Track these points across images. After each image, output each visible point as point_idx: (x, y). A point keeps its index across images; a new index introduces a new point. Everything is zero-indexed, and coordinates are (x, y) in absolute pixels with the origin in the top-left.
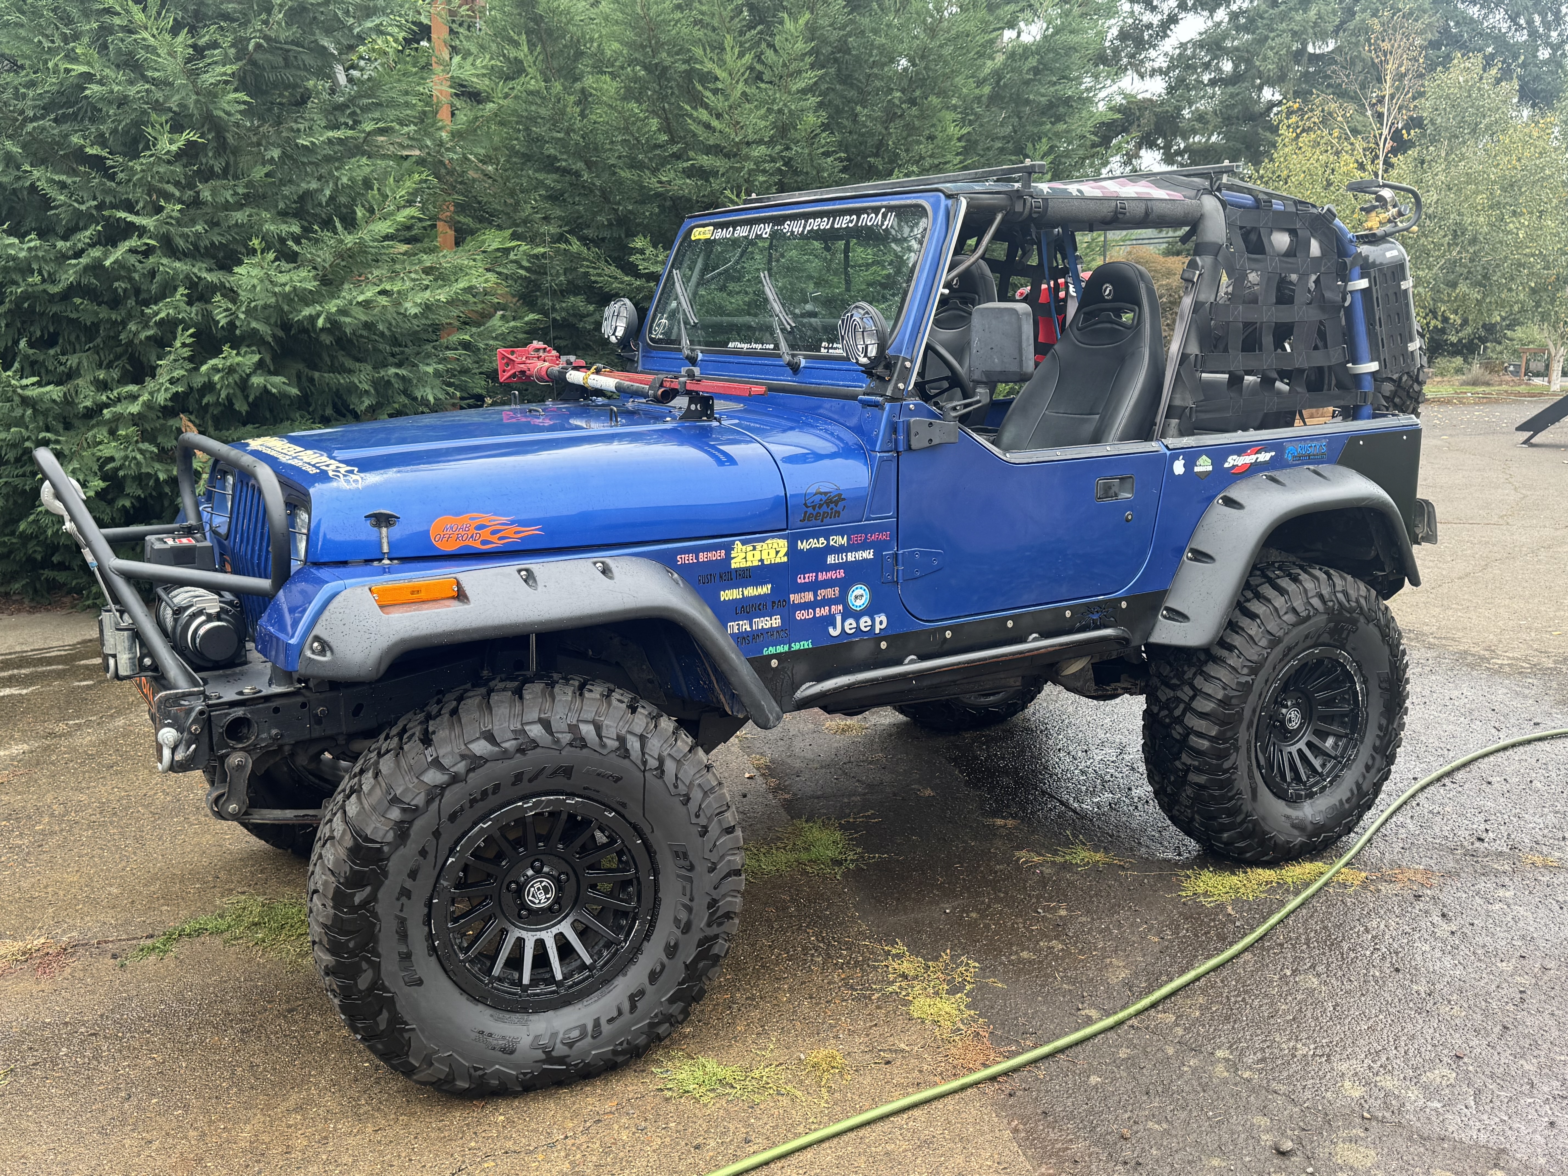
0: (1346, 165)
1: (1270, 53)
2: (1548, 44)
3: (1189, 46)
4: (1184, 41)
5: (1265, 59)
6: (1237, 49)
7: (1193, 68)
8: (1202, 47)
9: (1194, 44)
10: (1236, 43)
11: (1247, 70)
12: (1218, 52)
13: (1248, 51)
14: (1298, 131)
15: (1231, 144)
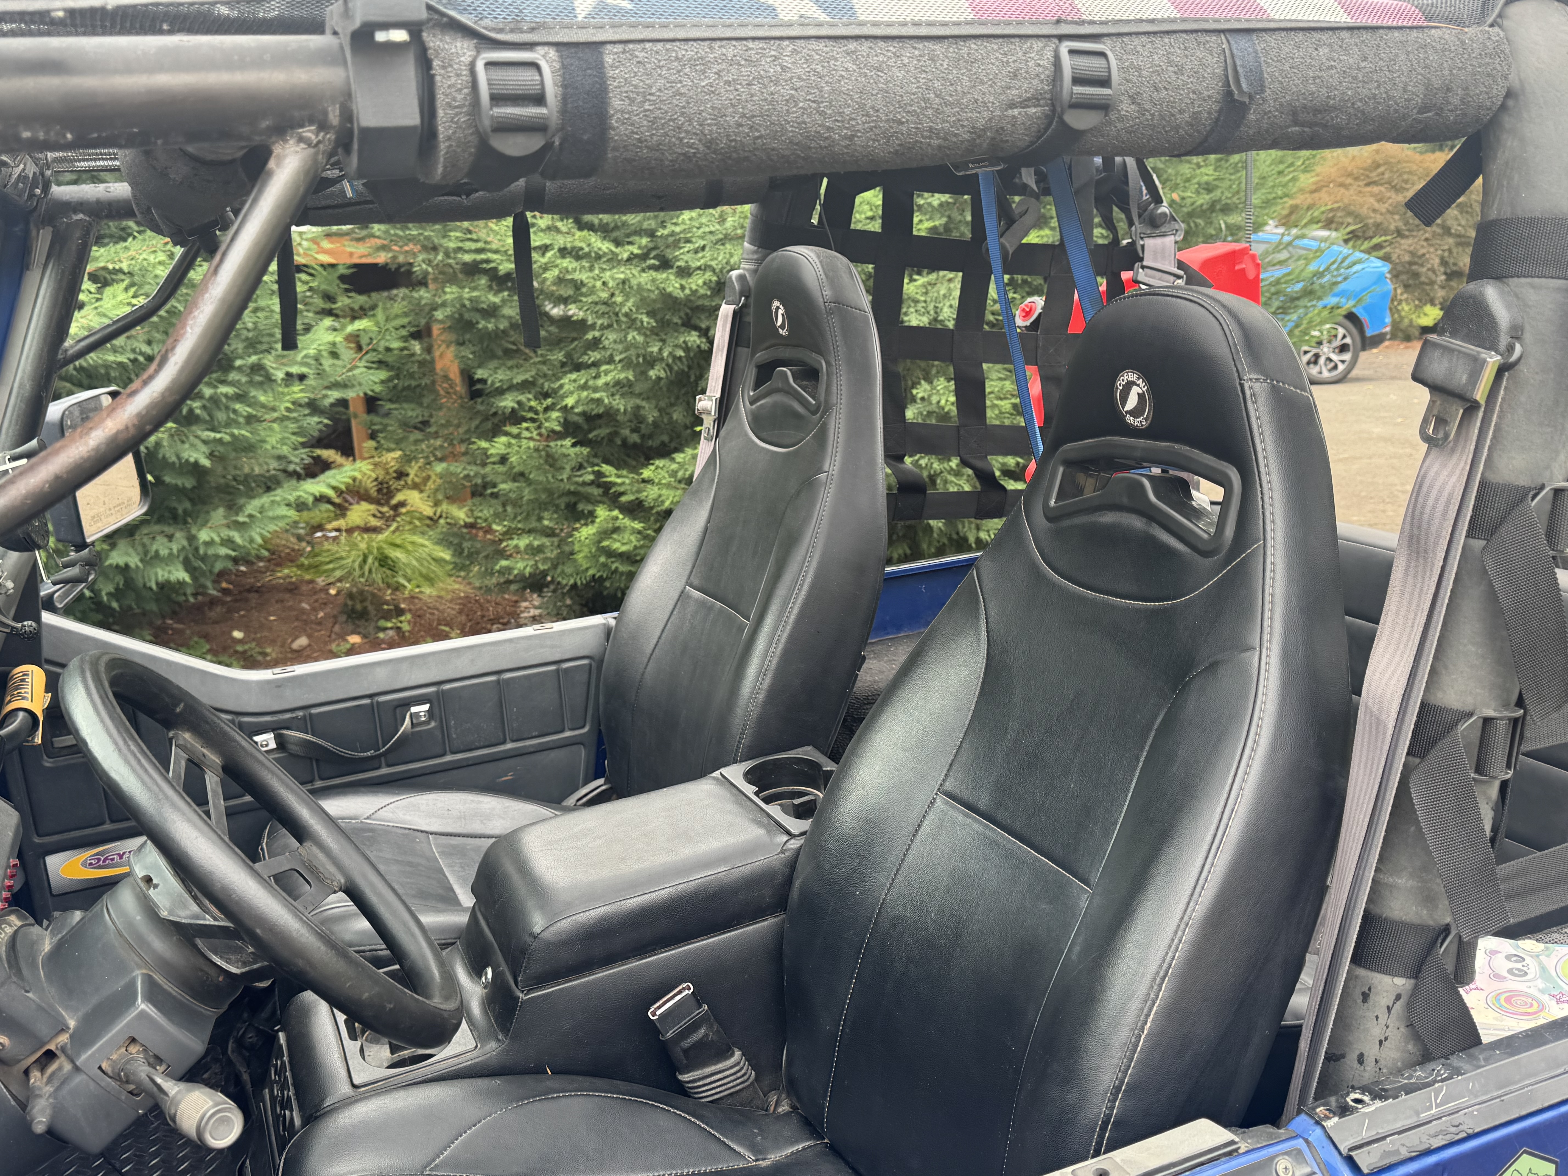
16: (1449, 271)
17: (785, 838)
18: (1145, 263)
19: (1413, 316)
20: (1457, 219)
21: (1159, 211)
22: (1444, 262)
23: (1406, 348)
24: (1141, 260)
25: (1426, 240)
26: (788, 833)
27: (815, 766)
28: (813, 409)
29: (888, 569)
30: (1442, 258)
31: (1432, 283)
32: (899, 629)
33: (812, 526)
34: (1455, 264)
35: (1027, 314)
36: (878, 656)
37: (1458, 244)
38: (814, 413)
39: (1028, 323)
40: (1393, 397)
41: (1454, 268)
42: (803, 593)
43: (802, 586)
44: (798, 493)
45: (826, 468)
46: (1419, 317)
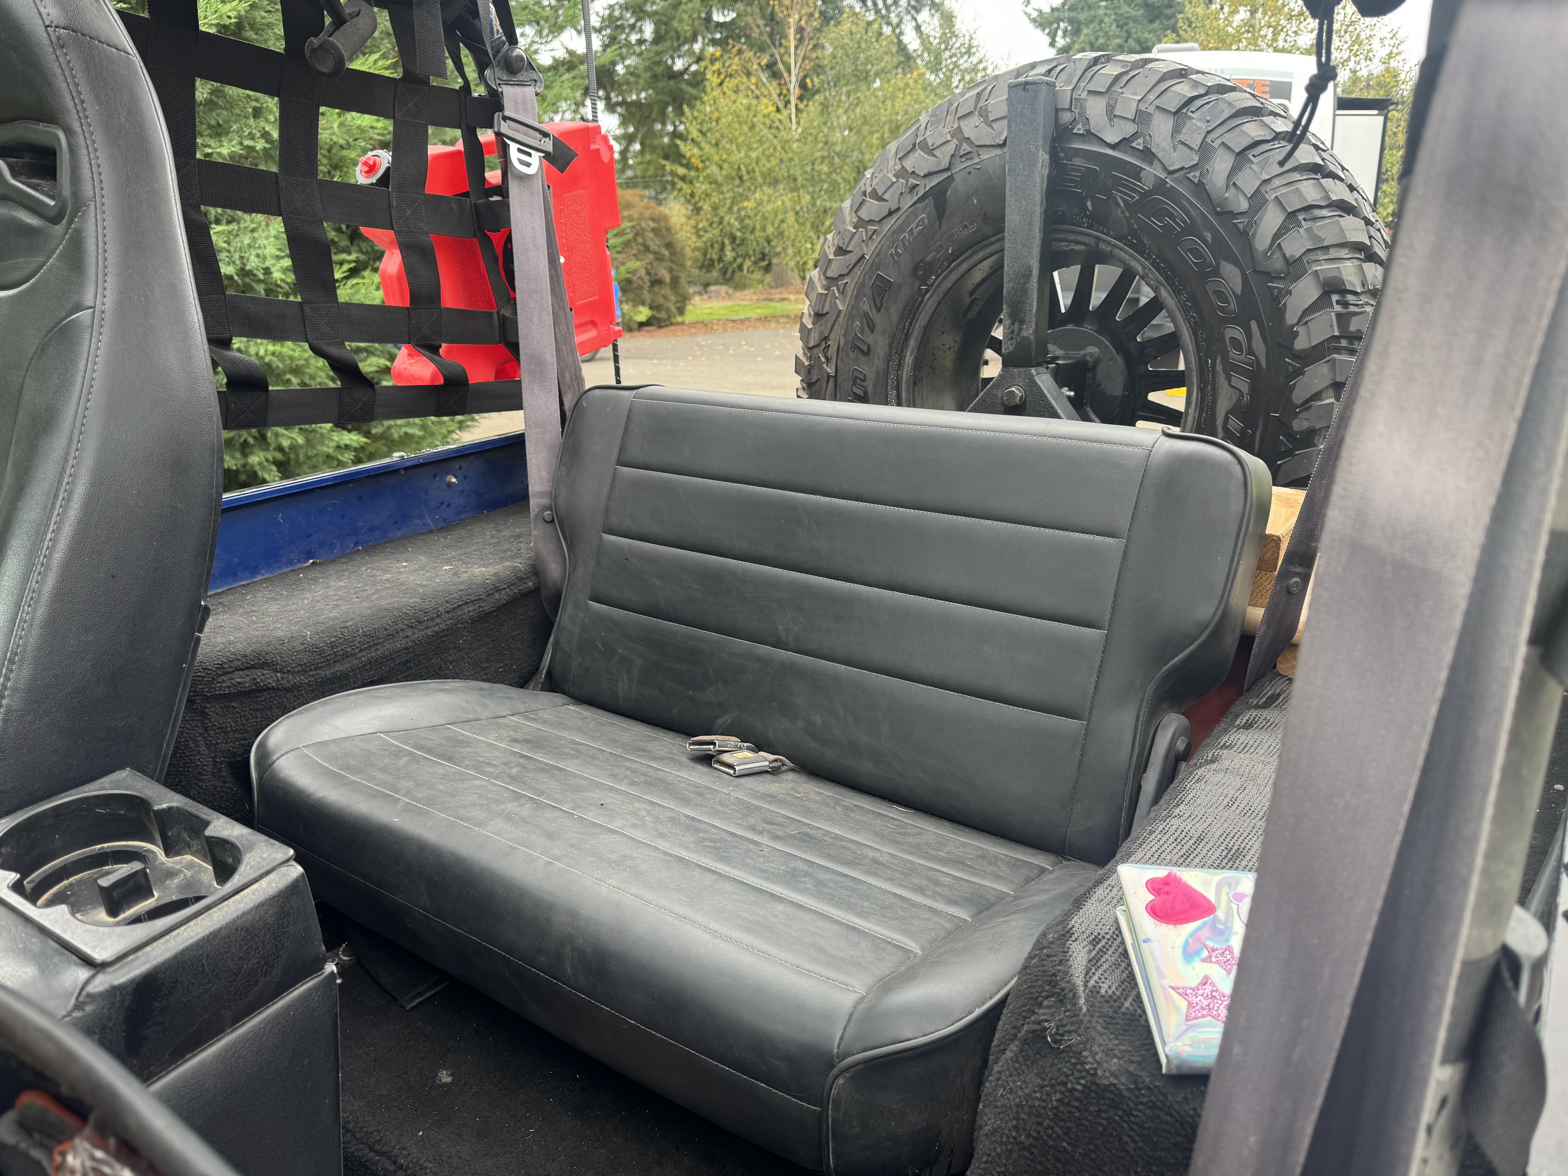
0: (766, 107)
1: (685, 17)
2: (889, 23)
3: (617, 7)
4: (612, 3)
5: (681, 21)
6: (656, 13)
7: (622, 28)
8: (627, 9)
9: (621, 6)
10: (654, 8)
11: (667, 32)
12: (641, 15)
13: (666, 16)
14: (722, 76)
15: (660, 97)
16: (652, 279)
17: (83, 974)
18: (506, 113)
19: (632, 314)
20: (653, 241)
21: (515, 54)
22: (648, 273)
23: (631, 337)
24: (501, 108)
25: (634, 255)
26: (87, 961)
27: (138, 804)
28: (52, 214)
29: (226, 496)
30: (647, 269)
31: (641, 288)
32: (254, 572)
33: (75, 399)
34: (656, 274)
35: (371, 168)
36: (228, 608)
37: (657, 259)
38: (55, 220)
39: (374, 180)
40: (631, 370)
41: (656, 278)
42: (73, 514)
43: (68, 499)
44: (42, 350)
45: (89, 300)
46: (635, 314)
